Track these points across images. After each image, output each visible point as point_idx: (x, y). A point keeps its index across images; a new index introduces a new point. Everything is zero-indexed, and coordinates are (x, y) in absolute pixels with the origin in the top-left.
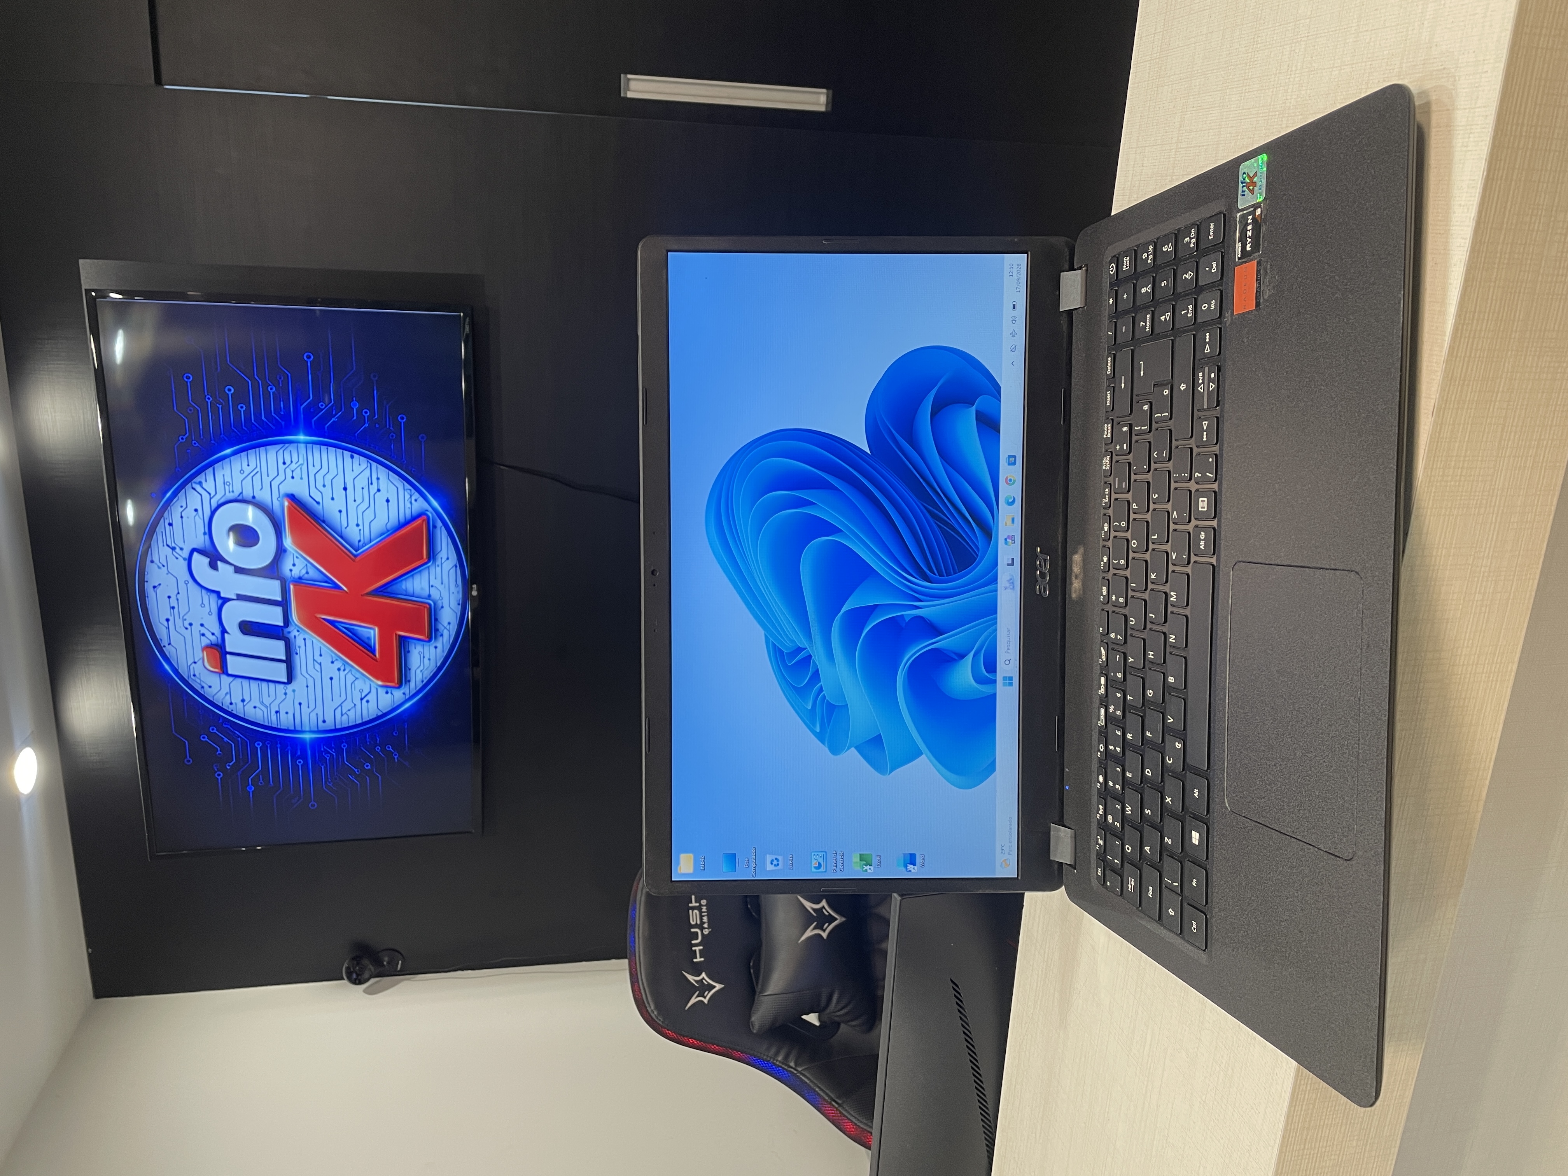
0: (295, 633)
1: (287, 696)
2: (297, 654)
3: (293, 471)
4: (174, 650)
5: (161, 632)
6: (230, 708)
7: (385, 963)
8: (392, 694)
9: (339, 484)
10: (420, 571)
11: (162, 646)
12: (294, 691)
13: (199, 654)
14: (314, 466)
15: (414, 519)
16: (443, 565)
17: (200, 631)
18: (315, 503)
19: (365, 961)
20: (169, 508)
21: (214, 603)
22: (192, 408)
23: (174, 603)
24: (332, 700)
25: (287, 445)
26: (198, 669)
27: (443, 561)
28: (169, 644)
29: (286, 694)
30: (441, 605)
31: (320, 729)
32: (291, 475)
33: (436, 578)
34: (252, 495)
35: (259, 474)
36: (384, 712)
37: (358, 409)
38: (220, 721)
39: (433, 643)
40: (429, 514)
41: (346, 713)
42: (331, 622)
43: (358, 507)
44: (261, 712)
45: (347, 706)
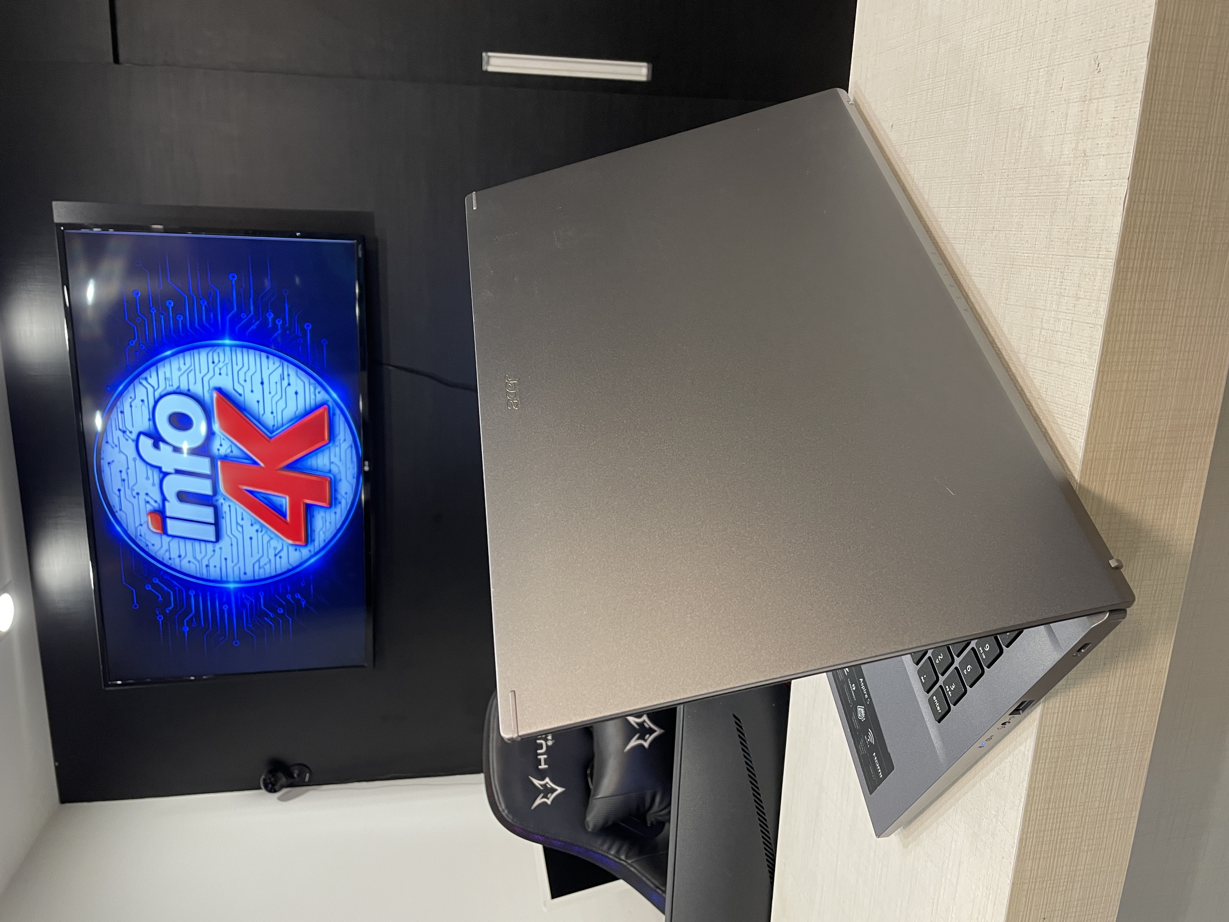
0: (221, 501)
1: (216, 553)
2: (223, 518)
3: (220, 369)
4: (124, 514)
5: (114, 500)
6: (169, 563)
7: (295, 775)
8: (300, 551)
9: (257, 379)
10: (323, 451)
11: (115, 511)
12: (221, 548)
13: (144, 518)
14: (237, 364)
15: (317, 407)
16: (341, 445)
17: (145, 499)
18: (238, 396)
19: (280, 775)
20: (121, 399)
21: (157, 476)
22: (139, 318)
23: (124, 476)
24: (252, 555)
25: (215, 348)
26: (143, 530)
27: (341, 442)
28: (121, 510)
29: (214, 551)
30: (339, 478)
31: (242, 579)
32: (219, 372)
33: (335, 456)
34: (186, 388)
35: (193, 372)
36: (294, 565)
37: (272, 319)
38: (162, 573)
39: (333, 509)
40: (330, 404)
41: (263, 567)
42: (251, 492)
43: (272, 398)
44: (194, 566)
45: (263, 561)
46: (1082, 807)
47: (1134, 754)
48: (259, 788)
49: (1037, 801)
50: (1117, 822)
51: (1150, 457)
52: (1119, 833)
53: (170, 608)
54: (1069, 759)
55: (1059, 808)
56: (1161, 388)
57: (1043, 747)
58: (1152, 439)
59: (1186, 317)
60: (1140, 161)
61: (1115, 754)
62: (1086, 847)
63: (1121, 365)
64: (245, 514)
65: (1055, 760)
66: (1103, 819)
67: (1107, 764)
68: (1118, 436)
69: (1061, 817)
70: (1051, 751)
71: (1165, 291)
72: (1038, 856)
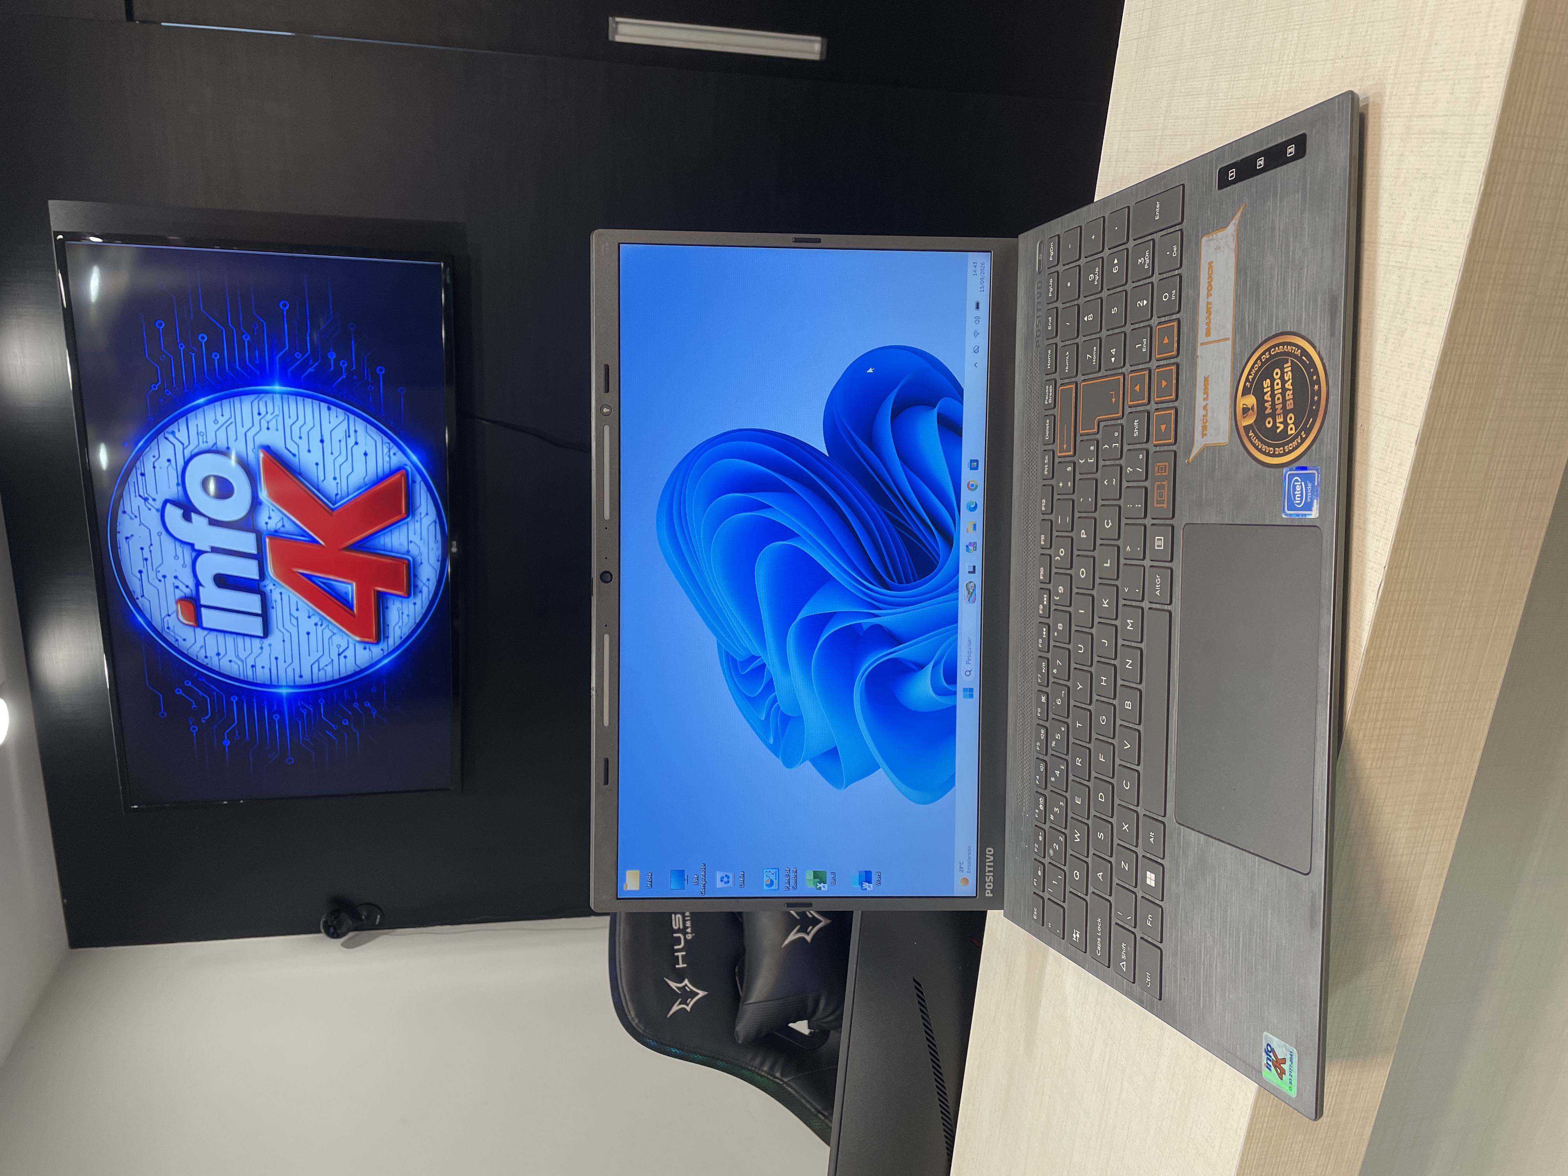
0: (270, 587)
1: (263, 651)
2: (273, 608)
3: (268, 422)
4: (148, 602)
5: (134, 584)
6: (206, 662)
7: (363, 917)
8: (370, 650)
9: (315, 436)
10: (399, 526)
11: (135, 597)
12: (270, 645)
13: (173, 607)
14: (290, 417)
15: (392, 473)
16: (422, 520)
17: (174, 584)
18: (291, 455)
19: (344, 916)
20: (141, 458)
21: (188, 556)
22: (164, 356)
23: (147, 554)
24: (309, 655)
25: (262, 395)
26: (172, 621)
27: (422, 516)
28: (143, 596)
29: (262, 648)
30: (420, 562)
31: (297, 683)
32: (267, 426)
33: (415, 534)
34: (226, 446)
35: (233, 425)
36: (362, 667)
37: (334, 360)
38: (195, 675)
39: (411, 599)
40: (408, 469)
41: (323, 669)
42: (308, 577)
43: (335, 459)
44: (236, 666)
45: (324, 661)
48: (319, 932)
53: (206, 718)
64: (300, 603)
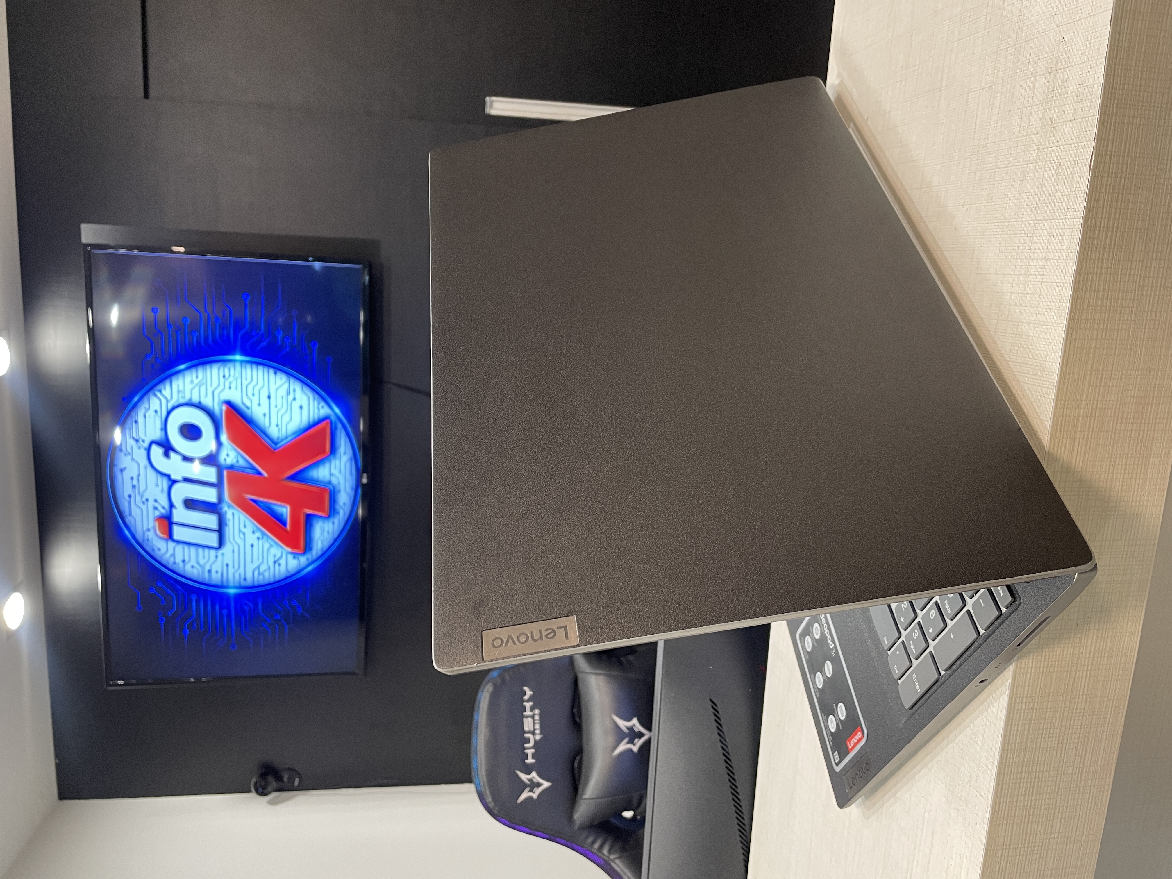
0: (225, 508)
1: (218, 559)
2: (226, 524)
3: (230, 383)
4: (133, 519)
5: (124, 505)
6: (173, 567)
7: (285, 780)
8: (298, 558)
9: (264, 394)
10: (324, 464)
11: (124, 516)
12: (223, 554)
13: (152, 523)
14: (246, 379)
15: (320, 421)
16: (342, 458)
17: (154, 505)
18: (246, 408)
19: (271, 779)
20: (136, 409)
21: (165, 483)
22: (157, 333)
23: (135, 482)
24: (252, 562)
25: (227, 363)
26: (151, 535)
27: (341, 455)
28: (130, 514)
29: (216, 557)
30: (338, 490)
31: (242, 585)
32: (229, 386)
33: (335, 468)
34: (198, 400)
35: (204, 385)
36: (292, 572)
38: (167, 578)
39: (331, 520)
40: (333, 418)
41: (263, 574)
42: (254, 501)
43: (278, 412)
44: (197, 571)
45: (263, 568)
46: (1055, 773)
47: (1108, 719)
48: (250, 791)
49: (1010, 764)
50: (1090, 789)
51: (1120, 416)
52: (1093, 801)
53: (173, 611)
54: (1042, 722)
55: (1032, 772)
56: (1129, 347)
57: (1016, 708)
58: (1121, 397)
59: (1153, 277)
60: (1106, 124)
61: (1089, 719)
62: (1060, 814)
63: (1090, 323)
64: (247, 522)
65: (1028, 722)
66: (1077, 785)
67: (1081, 728)
68: (1087, 393)
69: (1034, 782)
70: (1024, 712)
71: (1131, 251)
72: (1012, 822)
